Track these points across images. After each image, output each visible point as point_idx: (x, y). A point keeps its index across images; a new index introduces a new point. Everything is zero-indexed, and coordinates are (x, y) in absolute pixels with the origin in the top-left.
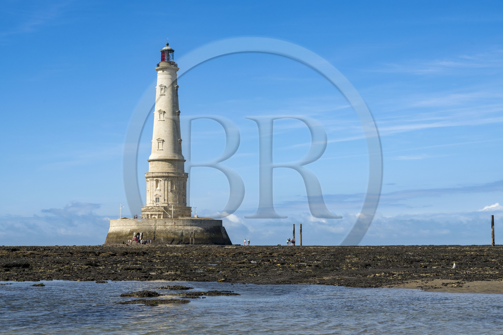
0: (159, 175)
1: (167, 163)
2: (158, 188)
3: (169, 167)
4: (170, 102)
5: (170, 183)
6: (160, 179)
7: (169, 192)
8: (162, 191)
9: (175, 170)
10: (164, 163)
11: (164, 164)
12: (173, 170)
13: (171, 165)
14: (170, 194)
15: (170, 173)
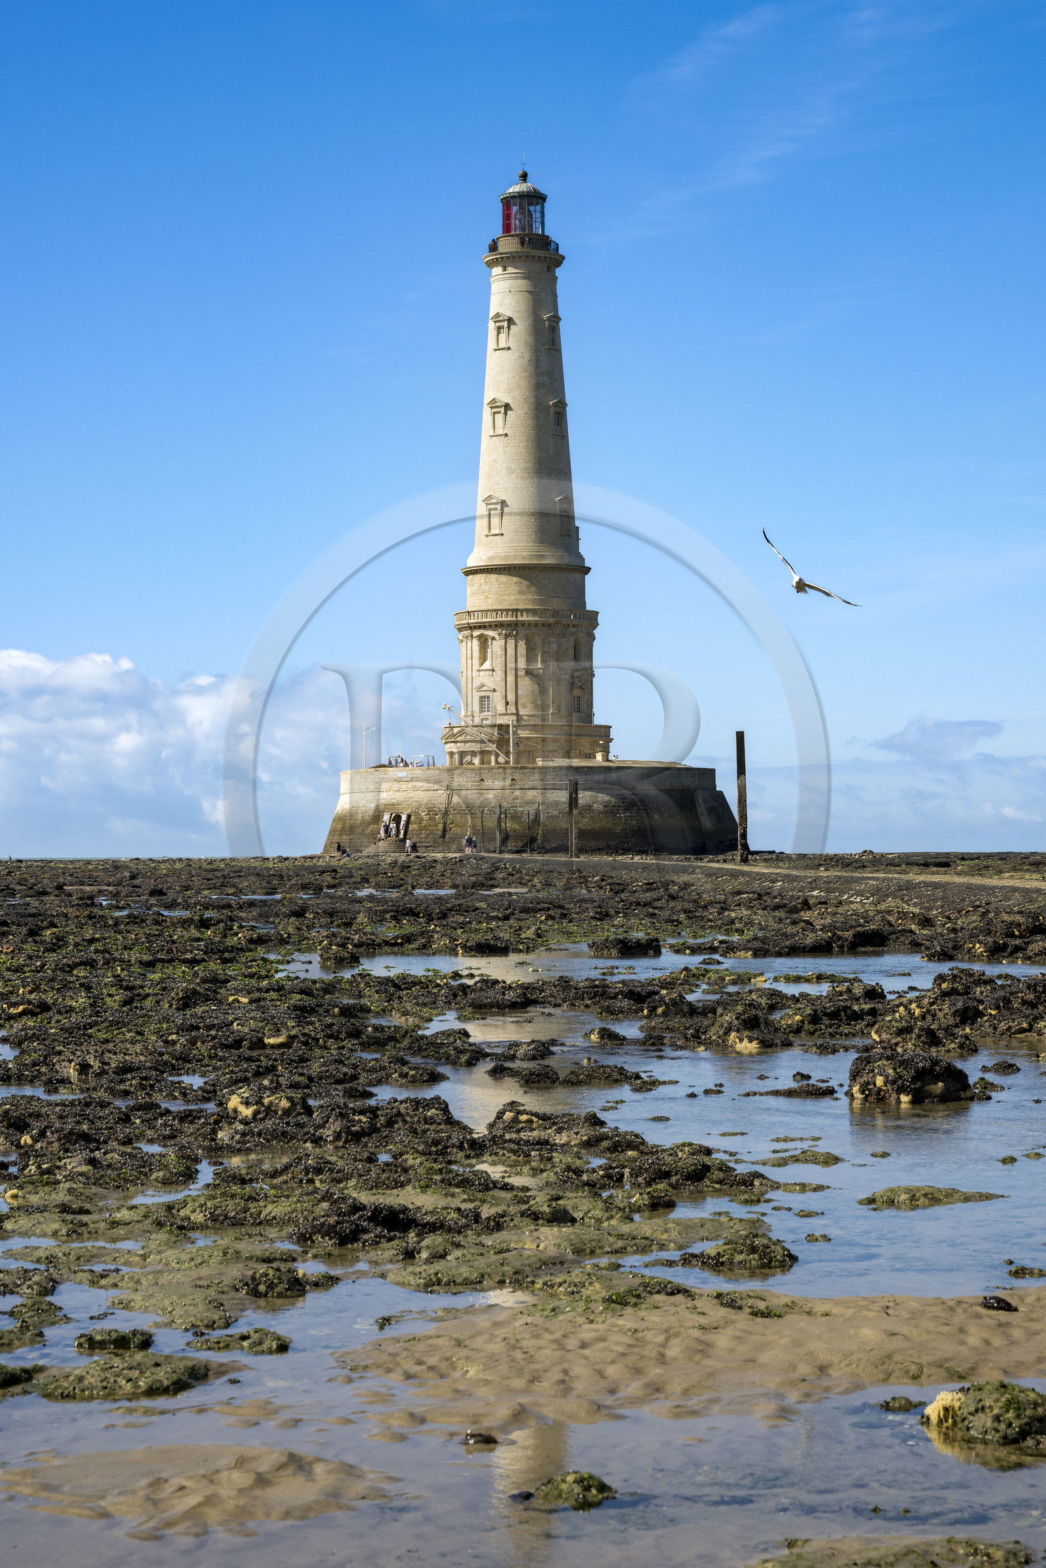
0: (488, 620)
1: (515, 579)
2: (487, 665)
3: (520, 592)
4: (526, 371)
5: (522, 645)
6: (490, 633)
7: (521, 677)
8: (499, 674)
9: (541, 602)
10: (504, 578)
11: (504, 583)
12: (534, 601)
13: (527, 586)
14: (526, 684)
15: (522, 611)
